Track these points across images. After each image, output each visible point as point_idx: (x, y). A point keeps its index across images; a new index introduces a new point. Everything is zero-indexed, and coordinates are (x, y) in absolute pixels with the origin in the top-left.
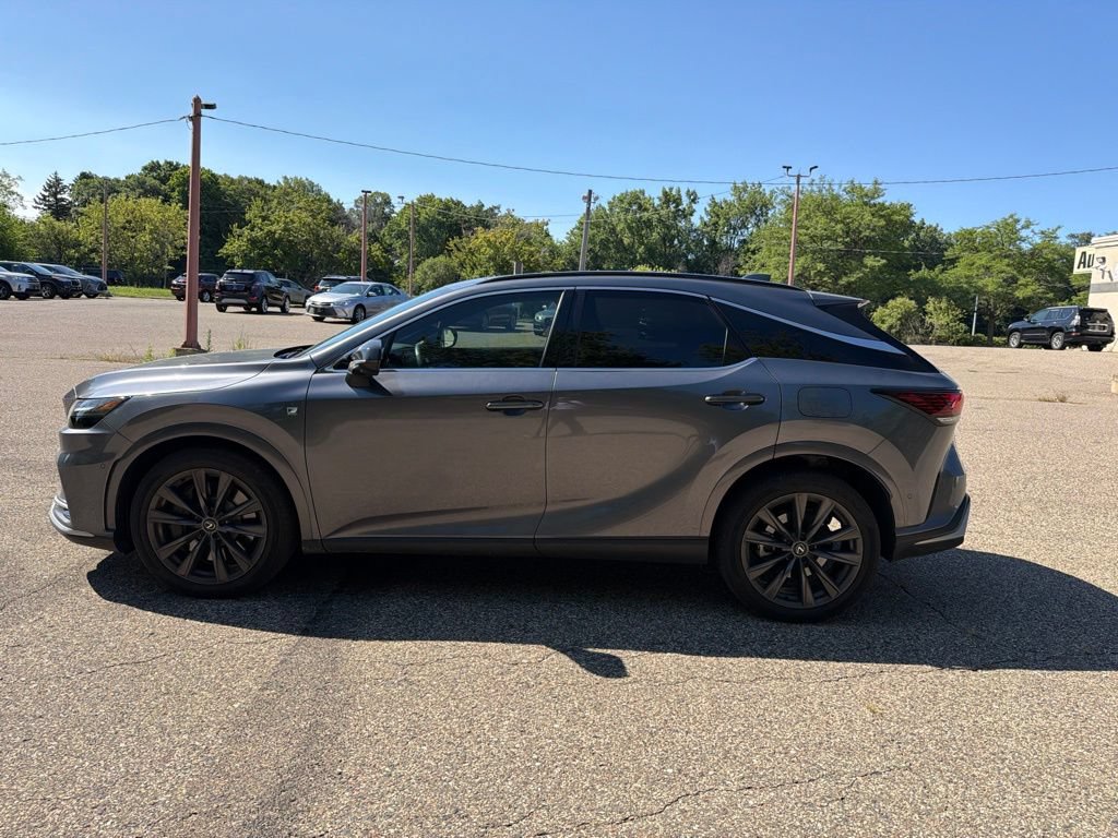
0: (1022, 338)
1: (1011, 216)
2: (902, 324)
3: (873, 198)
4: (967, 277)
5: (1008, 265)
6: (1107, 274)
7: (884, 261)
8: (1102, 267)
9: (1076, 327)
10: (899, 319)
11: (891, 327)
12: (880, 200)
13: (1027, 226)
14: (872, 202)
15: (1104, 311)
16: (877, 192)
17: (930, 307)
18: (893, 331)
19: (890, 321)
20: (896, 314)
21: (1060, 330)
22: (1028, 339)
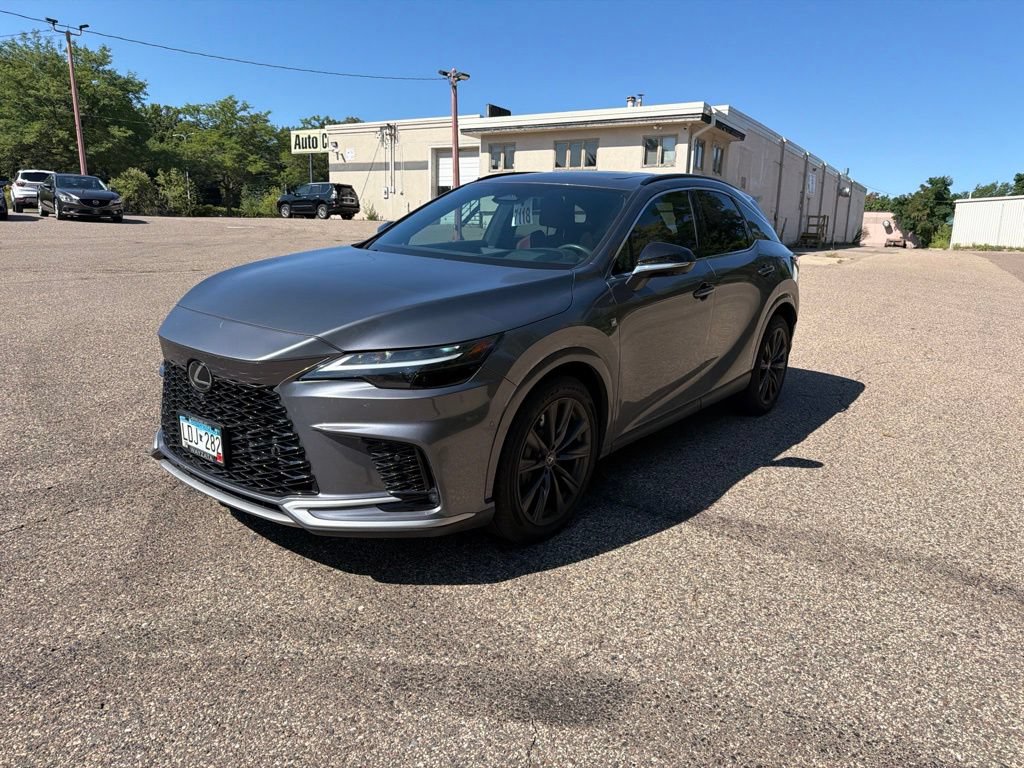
0: (291, 209)
1: (230, 98)
2: (139, 196)
3: (101, 64)
4: (204, 152)
5: (237, 143)
6: (340, 157)
7: (130, 132)
8: (336, 150)
9: (335, 200)
10: (136, 191)
11: (128, 199)
12: (107, 68)
13: (244, 109)
14: (101, 68)
15: (350, 187)
16: (104, 58)
17: (161, 179)
18: (132, 203)
19: (126, 194)
20: (133, 185)
21: (322, 202)
22: (296, 209)
